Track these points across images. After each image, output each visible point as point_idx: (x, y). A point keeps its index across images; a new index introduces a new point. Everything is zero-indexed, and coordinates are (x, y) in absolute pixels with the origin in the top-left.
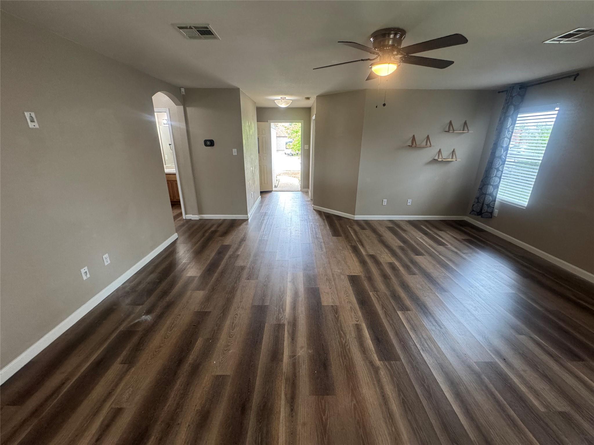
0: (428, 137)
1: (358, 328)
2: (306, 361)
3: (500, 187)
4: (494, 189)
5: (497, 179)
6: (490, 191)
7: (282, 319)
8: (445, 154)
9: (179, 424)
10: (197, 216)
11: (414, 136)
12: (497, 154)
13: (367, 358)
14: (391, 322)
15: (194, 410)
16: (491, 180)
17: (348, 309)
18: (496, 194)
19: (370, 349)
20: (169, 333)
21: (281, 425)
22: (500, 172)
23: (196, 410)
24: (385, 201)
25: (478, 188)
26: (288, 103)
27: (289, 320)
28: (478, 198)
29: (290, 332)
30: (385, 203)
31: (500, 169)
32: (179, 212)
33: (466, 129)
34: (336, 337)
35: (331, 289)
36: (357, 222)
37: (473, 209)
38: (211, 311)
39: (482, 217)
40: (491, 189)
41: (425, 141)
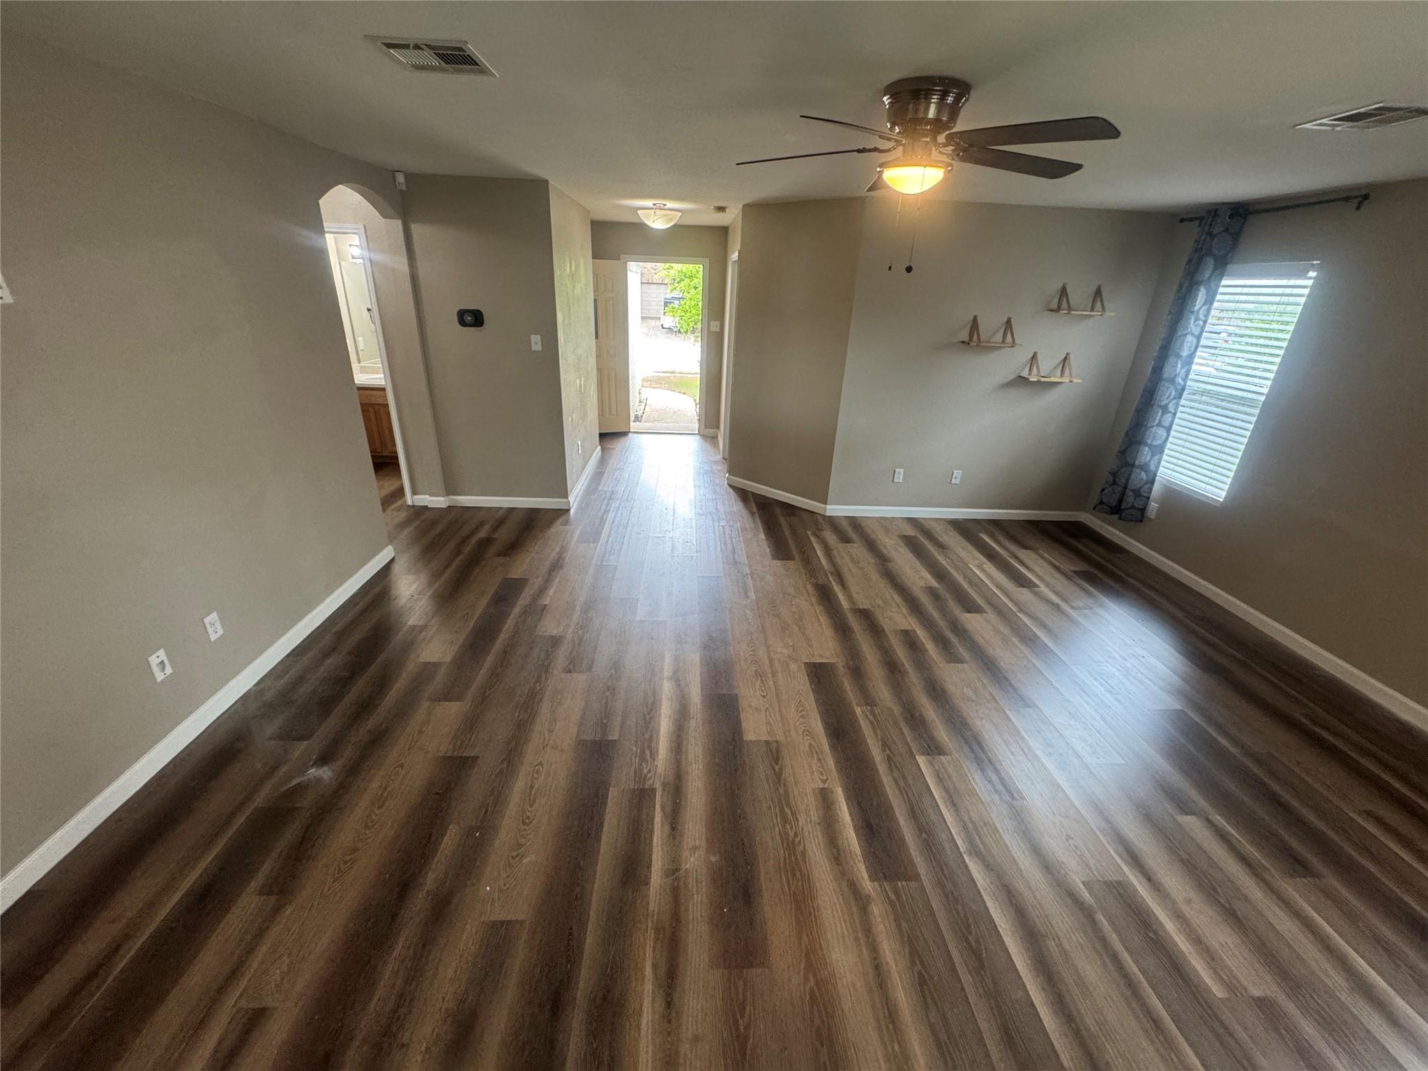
0: (1009, 322)
1: (825, 797)
2: (704, 883)
3: (1166, 451)
4: (1153, 455)
5: (1162, 432)
6: (1143, 458)
7: (649, 775)
8: (1046, 365)
9: (403, 1045)
10: (442, 499)
11: (975, 319)
12: (1167, 372)
13: (843, 873)
14: (902, 784)
15: (441, 1009)
16: (1148, 432)
17: (803, 751)
18: (1157, 467)
19: (851, 852)
20: (377, 812)
21: (643, 1042)
22: (1170, 415)
23: (443, 1010)
24: (899, 473)
25: (1117, 451)
26: (671, 220)
27: (664, 778)
28: (1114, 474)
29: (668, 809)
30: (899, 478)
31: (1171, 408)
32: (395, 485)
33: (1099, 304)
34: (775, 821)
35: (765, 700)
36: (832, 522)
37: (1101, 500)
38: (477, 755)
39: (1120, 519)
40: (1145, 455)
41: (1003, 329)
